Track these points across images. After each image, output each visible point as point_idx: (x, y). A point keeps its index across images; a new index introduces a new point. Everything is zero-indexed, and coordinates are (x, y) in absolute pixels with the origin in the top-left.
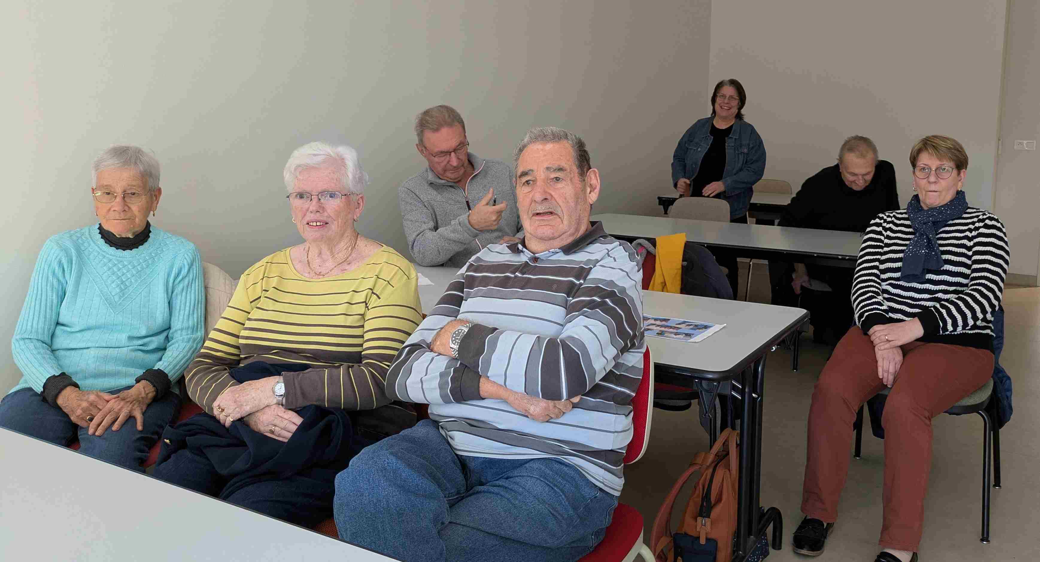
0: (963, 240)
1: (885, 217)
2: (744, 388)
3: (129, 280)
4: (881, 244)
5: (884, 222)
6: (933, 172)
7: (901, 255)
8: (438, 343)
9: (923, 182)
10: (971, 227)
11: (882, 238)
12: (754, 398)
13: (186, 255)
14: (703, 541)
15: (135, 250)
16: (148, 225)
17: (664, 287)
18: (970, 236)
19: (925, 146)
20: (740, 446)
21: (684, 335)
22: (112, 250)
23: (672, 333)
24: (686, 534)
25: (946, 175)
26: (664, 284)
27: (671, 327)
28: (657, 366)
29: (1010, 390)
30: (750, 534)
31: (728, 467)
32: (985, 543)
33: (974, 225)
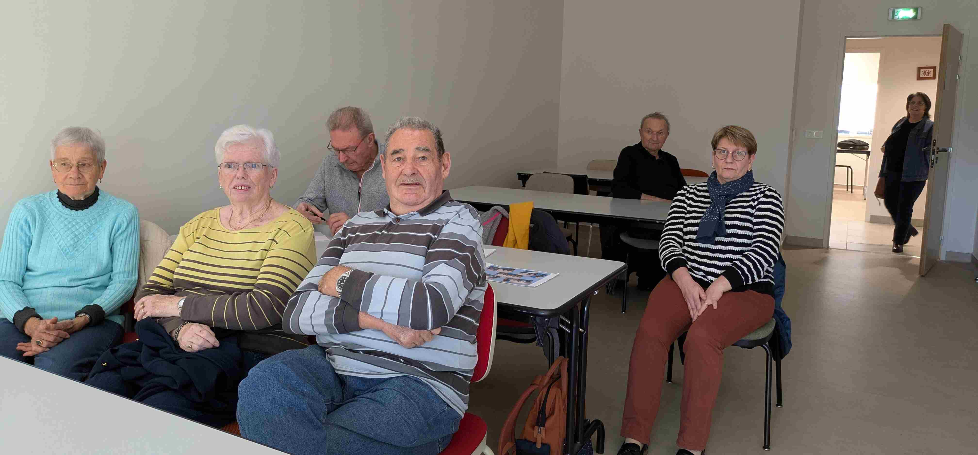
0: (748, 209)
1: (688, 189)
2: (572, 324)
3: (81, 234)
4: (685, 211)
5: (687, 193)
6: (730, 155)
7: (698, 221)
8: (326, 287)
9: (721, 163)
10: (755, 197)
11: (685, 205)
12: (580, 331)
13: (126, 214)
14: (539, 446)
15: (85, 210)
16: (97, 189)
17: (515, 244)
18: (754, 205)
19: (726, 134)
20: (569, 370)
21: (525, 281)
22: (68, 211)
23: (515, 279)
24: (526, 440)
25: (739, 158)
26: (515, 242)
27: (515, 275)
28: (500, 305)
29: (789, 328)
30: (576, 439)
31: (560, 387)
32: (766, 450)
33: (756, 196)
